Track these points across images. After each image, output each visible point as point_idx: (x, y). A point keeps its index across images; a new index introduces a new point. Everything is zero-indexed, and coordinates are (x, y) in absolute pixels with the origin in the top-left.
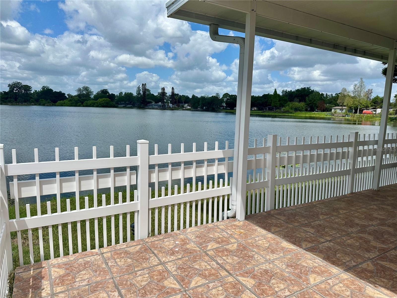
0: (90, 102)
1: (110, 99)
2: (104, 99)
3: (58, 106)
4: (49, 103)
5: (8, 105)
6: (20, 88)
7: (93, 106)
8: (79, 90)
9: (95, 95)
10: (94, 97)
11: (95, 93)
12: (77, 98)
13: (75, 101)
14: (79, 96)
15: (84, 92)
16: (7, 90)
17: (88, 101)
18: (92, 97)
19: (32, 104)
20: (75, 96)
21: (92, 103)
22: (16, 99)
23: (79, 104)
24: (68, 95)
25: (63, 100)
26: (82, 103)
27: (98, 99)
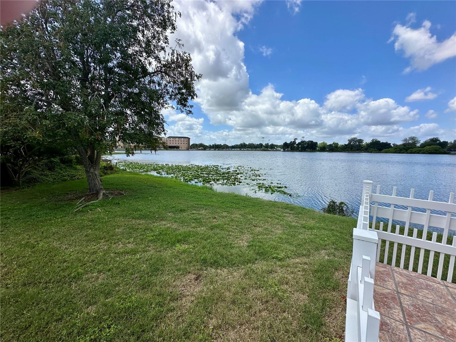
0: (414, 150)
1: (440, 146)
2: (432, 146)
3: (383, 153)
4: (375, 150)
5: (346, 152)
6: (355, 141)
7: (418, 153)
8: (406, 140)
9: (422, 144)
10: (421, 145)
11: (422, 142)
12: (403, 146)
13: (399, 149)
14: (404, 145)
15: (410, 142)
16: (347, 143)
17: (412, 148)
18: (418, 145)
19: (362, 151)
20: (400, 145)
21: (417, 150)
22: (352, 149)
23: (403, 151)
24: (393, 144)
25: (388, 149)
26: (407, 151)
27: (425, 146)
